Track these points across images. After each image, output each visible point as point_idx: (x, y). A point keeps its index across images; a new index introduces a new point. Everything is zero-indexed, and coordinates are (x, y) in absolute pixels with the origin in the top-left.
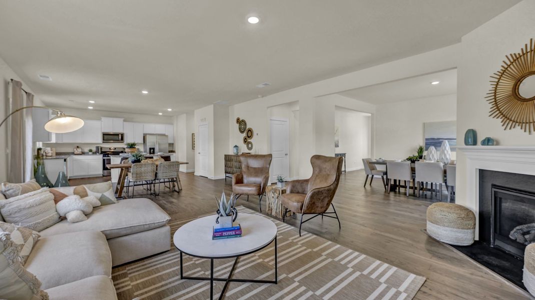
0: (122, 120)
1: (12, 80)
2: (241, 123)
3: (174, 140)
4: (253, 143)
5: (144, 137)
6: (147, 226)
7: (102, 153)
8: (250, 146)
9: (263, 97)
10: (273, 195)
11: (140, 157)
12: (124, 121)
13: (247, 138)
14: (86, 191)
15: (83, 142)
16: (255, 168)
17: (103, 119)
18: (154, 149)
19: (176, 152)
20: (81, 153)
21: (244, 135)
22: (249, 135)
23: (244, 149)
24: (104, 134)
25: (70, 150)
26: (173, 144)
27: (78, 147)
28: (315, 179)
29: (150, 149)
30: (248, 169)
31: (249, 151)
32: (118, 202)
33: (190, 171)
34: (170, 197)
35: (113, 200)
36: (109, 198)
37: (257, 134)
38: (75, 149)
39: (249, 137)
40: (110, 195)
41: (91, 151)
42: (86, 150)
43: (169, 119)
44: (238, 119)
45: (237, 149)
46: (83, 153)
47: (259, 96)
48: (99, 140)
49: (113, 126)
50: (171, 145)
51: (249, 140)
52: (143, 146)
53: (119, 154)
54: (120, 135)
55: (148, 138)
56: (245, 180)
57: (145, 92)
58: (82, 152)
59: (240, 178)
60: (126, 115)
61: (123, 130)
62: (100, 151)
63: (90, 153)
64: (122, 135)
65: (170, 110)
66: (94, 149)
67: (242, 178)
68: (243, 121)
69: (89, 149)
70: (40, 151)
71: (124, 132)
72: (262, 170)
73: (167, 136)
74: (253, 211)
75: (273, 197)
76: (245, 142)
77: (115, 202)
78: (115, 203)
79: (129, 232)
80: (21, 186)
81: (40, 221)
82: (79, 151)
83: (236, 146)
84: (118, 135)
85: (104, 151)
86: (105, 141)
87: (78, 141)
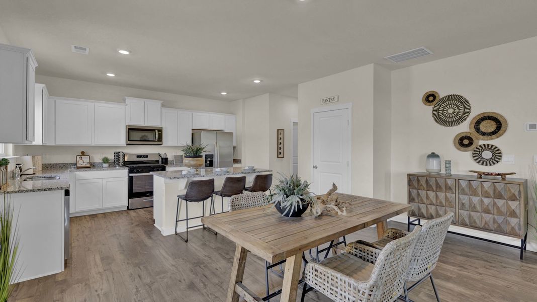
0: (159, 103)
2: (446, 104)
3: (236, 141)
7: (126, 164)
8: (488, 154)
12: (163, 106)
13: (476, 136)
15: (92, 144)
17: (129, 100)
18: (212, 156)
20: (89, 165)
21: (460, 128)
22: (487, 129)
24: (131, 130)
25: (69, 159)
27: (83, 153)
29: (208, 156)
38: (78, 157)
39: (485, 134)
41: (106, 160)
42: (98, 159)
44: (431, 95)
46: (92, 166)
48: (120, 139)
51: (484, 142)
54: (157, 131)
55: (204, 136)
58: (90, 163)
60: (166, 94)
61: (162, 123)
62: (121, 161)
63: (106, 165)
64: (160, 131)
65: (257, 81)
66: (111, 157)
68: (454, 97)
69: (103, 156)
71: (163, 126)
73: (231, 134)
83: (434, 155)
84: (154, 130)
85: (126, 160)
86: (131, 141)
87: (85, 141)
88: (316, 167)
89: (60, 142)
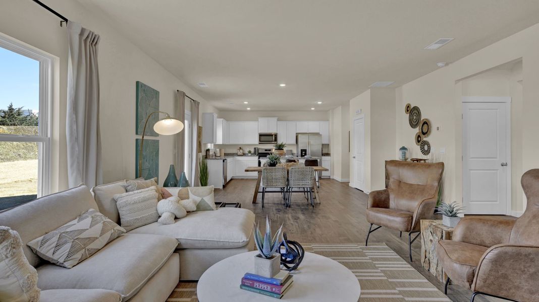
0: (276, 119)
1: (178, 91)
2: (413, 113)
3: (329, 140)
4: (430, 142)
5: (297, 136)
6: (222, 244)
7: (258, 154)
8: (426, 148)
9: (447, 64)
10: (431, 238)
11: (276, 159)
12: (278, 120)
13: (422, 136)
14: (188, 194)
15: (244, 144)
16: (411, 185)
17: (260, 119)
18: (305, 151)
19: (331, 155)
21: (417, 130)
22: (425, 131)
23: (416, 152)
24: (261, 135)
25: (234, 151)
26: (328, 145)
27: (240, 148)
28: (530, 222)
29: (302, 151)
30: (399, 186)
31: (424, 157)
32: (217, 209)
33: (345, 180)
34: (300, 212)
35: (211, 206)
36: (208, 204)
37: (438, 129)
38: (238, 150)
39: (424, 134)
40: (209, 200)
41: (250, 152)
42: (246, 151)
43: (323, 114)
44: (408, 107)
45: (404, 154)
46: (244, 155)
47: (440, 64)
48: (255, 140)
49: (267, 126)
50: (326, 146)
51: (425, 139)
52: (295, 147)
53: (266, 156)
55: (300, 138)
56: (392, 204)
57: (283, 85)
58: (243, 153)
59: (383, 199)
60: (278, 113)
61: (277, 130)
62: (257, 152)
63: (249, 154)
64: (276, 135)
65: (320, 103)
66: (253, 151)
67: (388, 199)
68: (416, 108)
69: (248, 150)
70: (208, 152)
71: (278, 132)
72: (424, 190)
73: (321, 135)
74: (399, 257)
75: (431, 241)
76: (419, 141)
77: (213, 208)
78: (213, 210)
79: (203, 246)
80: (138, 183)
81: (139, 217)
82: (241, 152)
83: (403, 148)
84: (273, 135)
85: (260, 152)
86: (261, 142)
87: (241, 142)
88: (354, 157)
89: (231, 143)
